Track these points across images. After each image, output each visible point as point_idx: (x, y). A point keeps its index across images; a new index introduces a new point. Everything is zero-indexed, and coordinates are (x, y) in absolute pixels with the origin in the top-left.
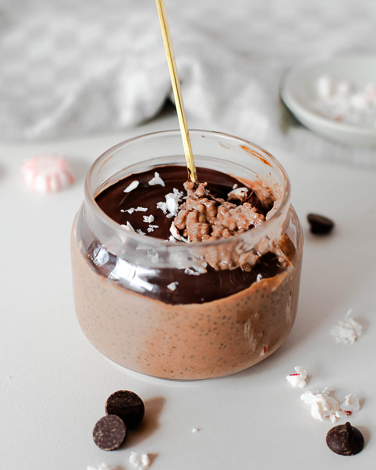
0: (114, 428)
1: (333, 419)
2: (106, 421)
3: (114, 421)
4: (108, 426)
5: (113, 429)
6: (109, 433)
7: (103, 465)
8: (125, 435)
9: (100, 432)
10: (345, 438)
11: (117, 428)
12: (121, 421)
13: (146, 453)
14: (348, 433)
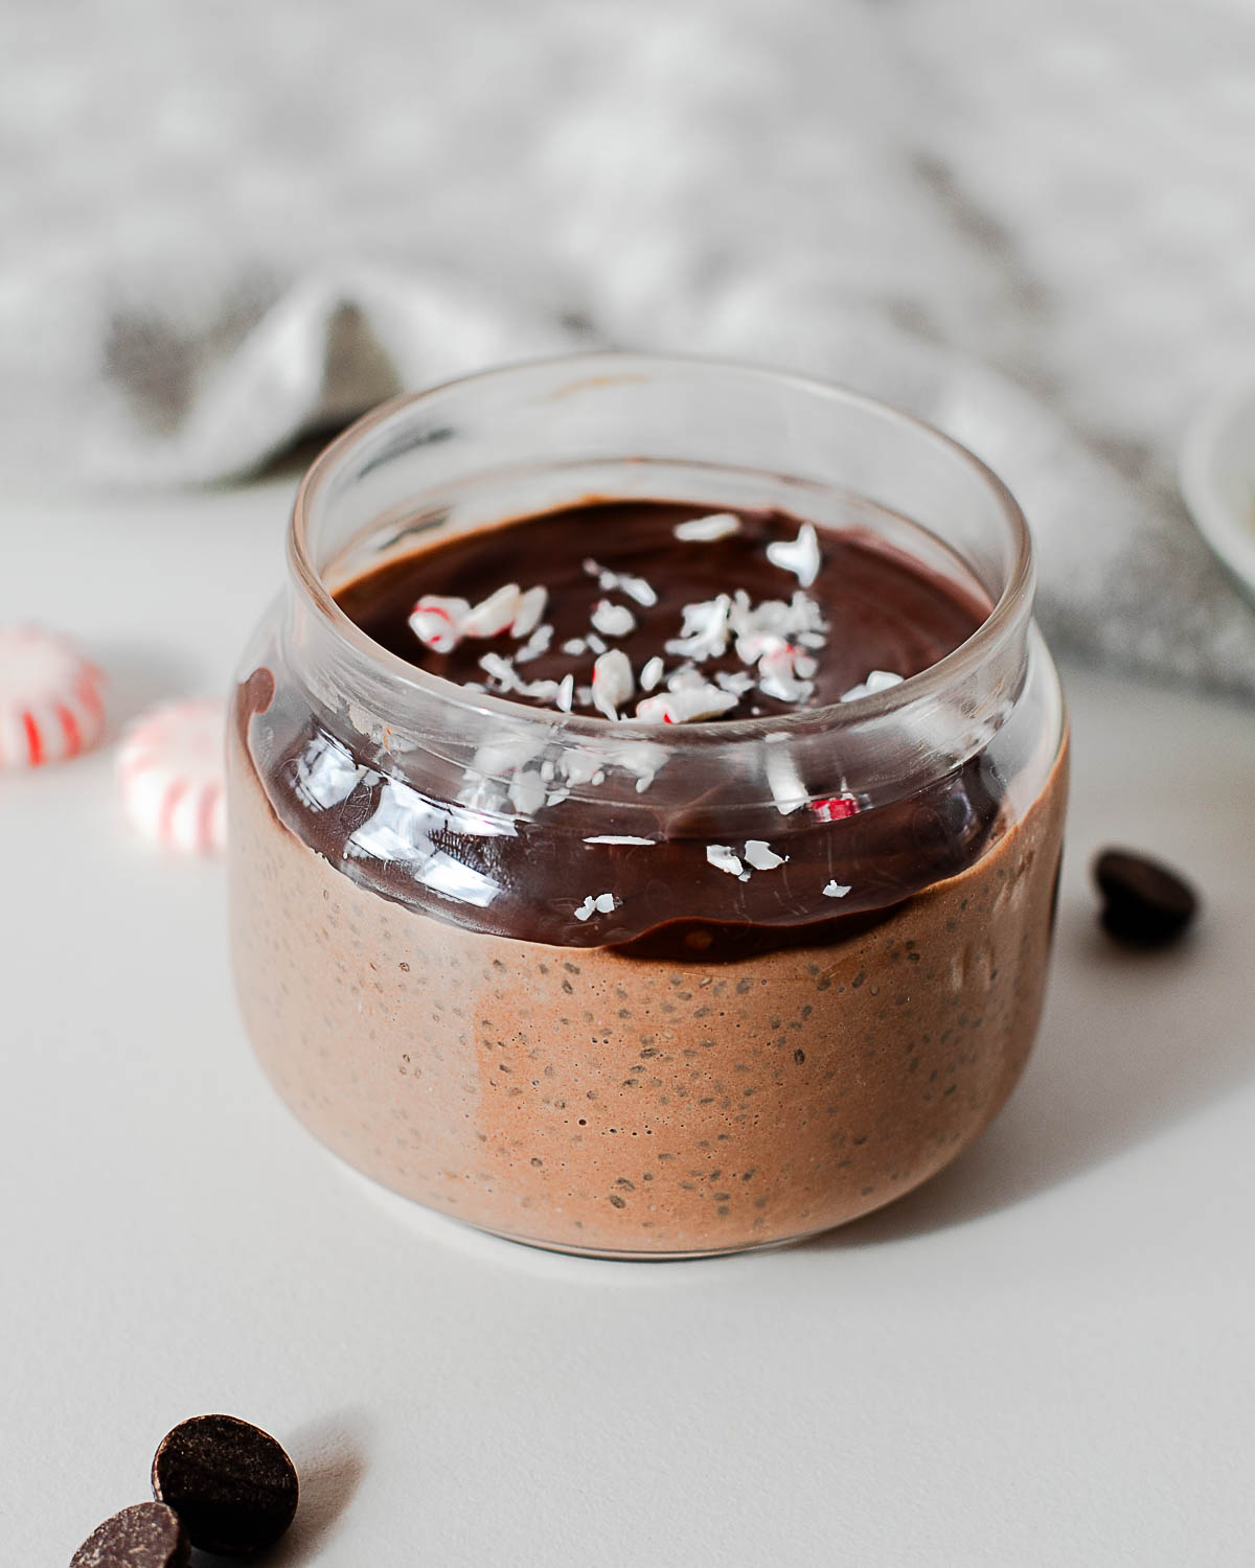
0: (141, 1543)
2: (131, 1519)
3: (153, 1521)
6: (120, 1559)
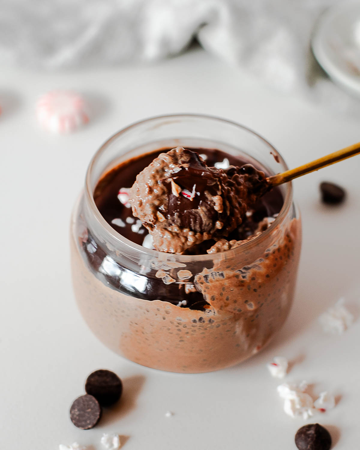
1: (305, 416)
2: (83, 400)
3: (90, 401)
4: (84, 405)
5: (88, 409)
6: (85, 413)
7: (75, 445)
8: (98, 417)
9: (76, 410)
10: (312, 440)
11: (92, 409)
12: (97, 402)
13: (117, 436)
14: (315, 435)
